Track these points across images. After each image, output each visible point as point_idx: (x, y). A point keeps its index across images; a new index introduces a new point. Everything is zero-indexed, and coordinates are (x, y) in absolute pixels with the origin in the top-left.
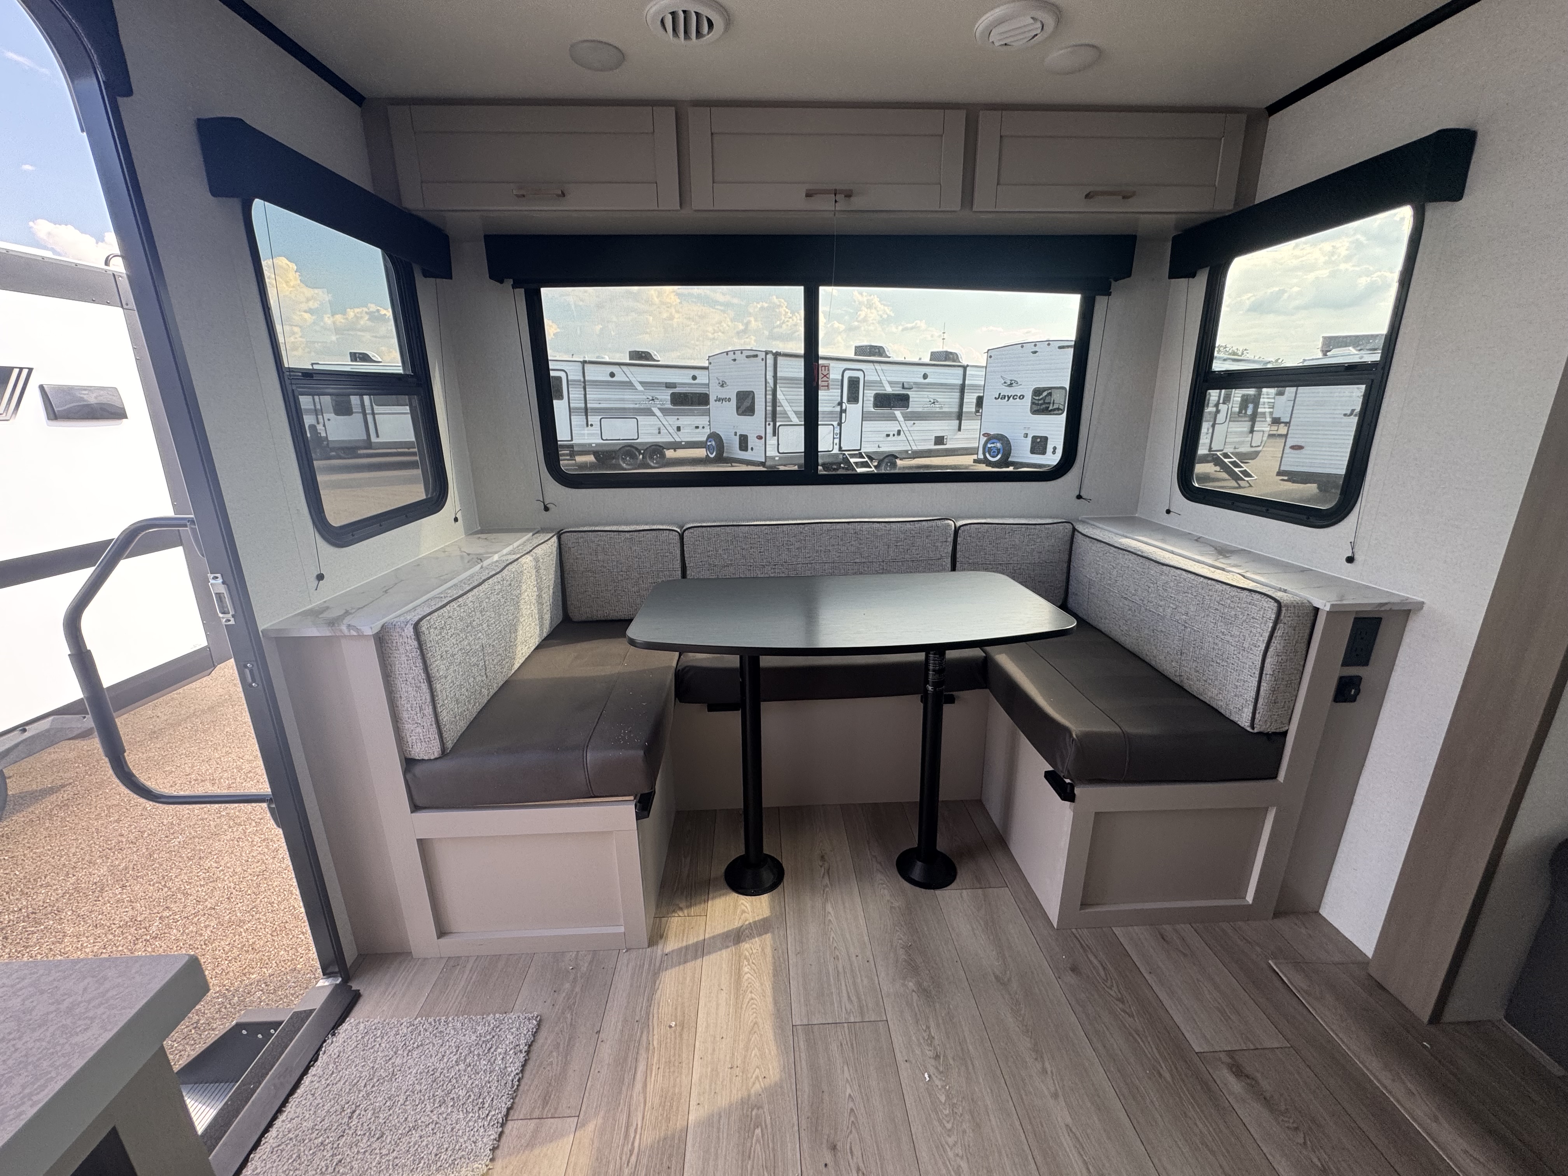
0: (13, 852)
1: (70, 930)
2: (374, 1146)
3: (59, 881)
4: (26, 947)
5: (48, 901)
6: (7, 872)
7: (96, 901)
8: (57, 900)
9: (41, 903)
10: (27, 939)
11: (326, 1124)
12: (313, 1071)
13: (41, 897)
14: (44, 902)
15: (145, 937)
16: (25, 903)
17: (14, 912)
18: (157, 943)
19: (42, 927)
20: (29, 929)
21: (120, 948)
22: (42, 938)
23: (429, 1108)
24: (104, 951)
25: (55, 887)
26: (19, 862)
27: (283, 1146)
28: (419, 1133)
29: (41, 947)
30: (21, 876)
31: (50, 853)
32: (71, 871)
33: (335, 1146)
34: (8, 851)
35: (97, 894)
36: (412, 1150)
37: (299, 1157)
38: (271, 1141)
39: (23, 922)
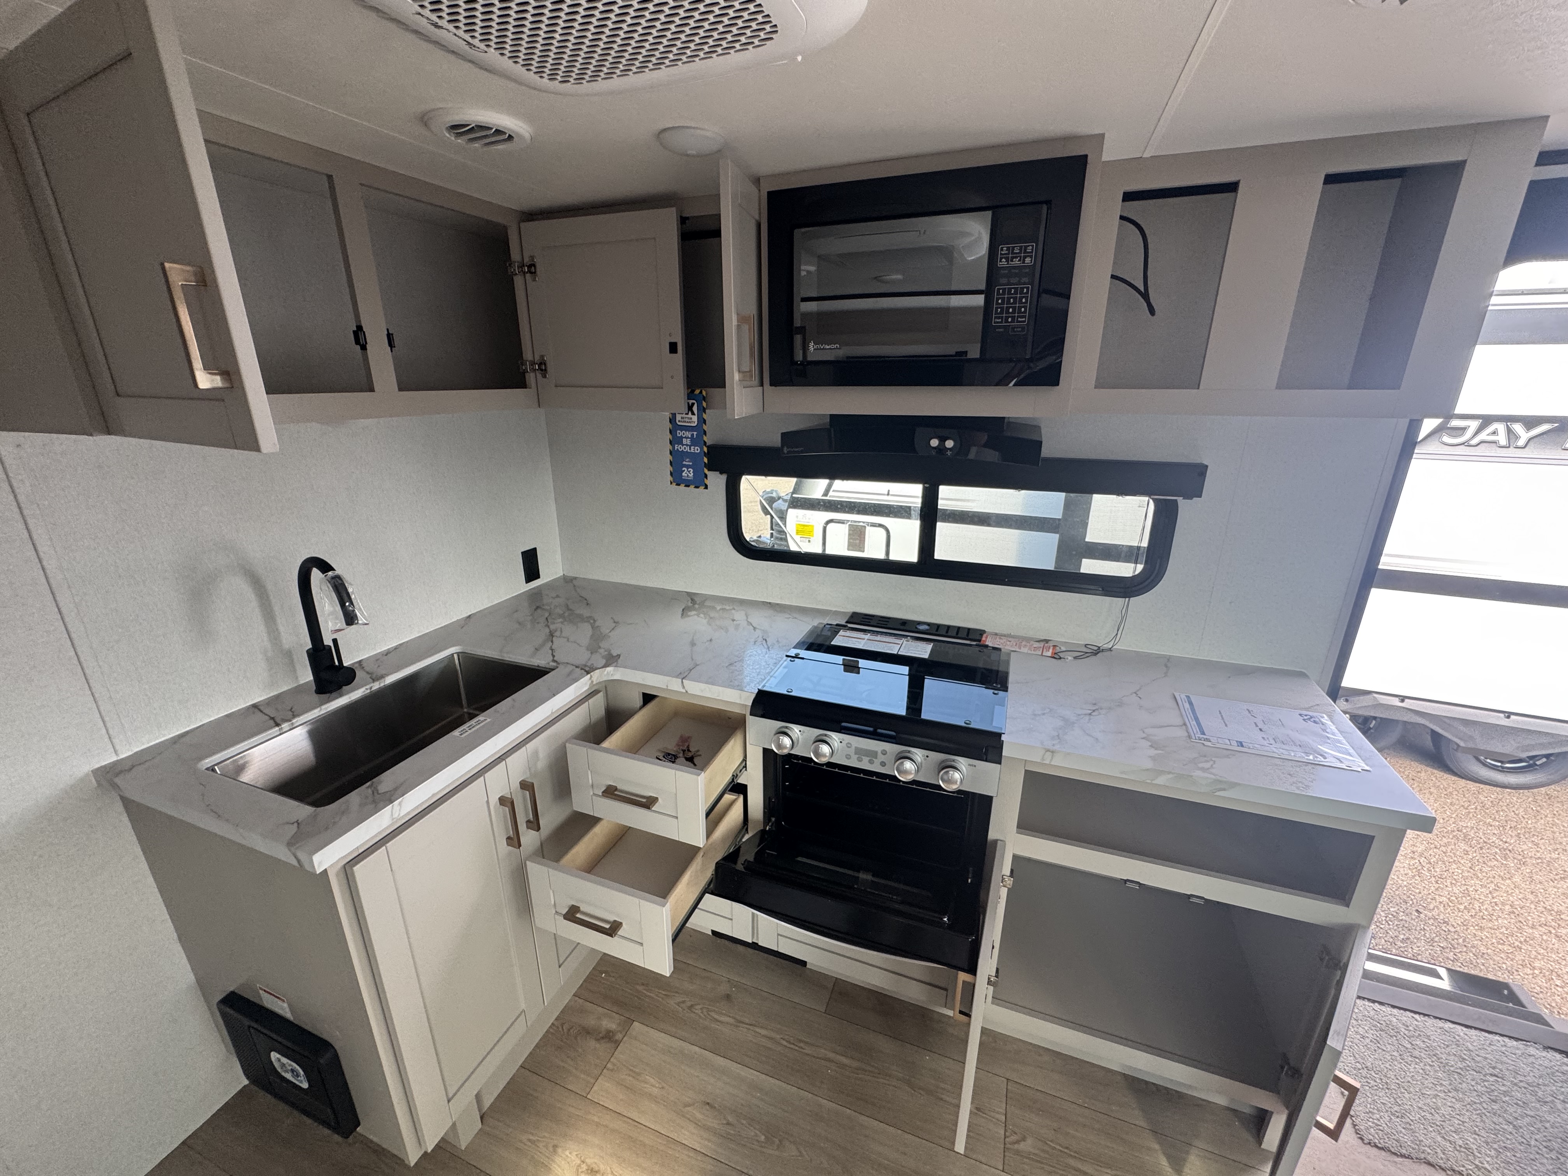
0: (1541, 809)
1: (1517, 879)
2: (1483, 1096)
3: (1546, 849)
4: (1484, 863)
5: (1526, 853)
6: (1525, 816)
7: (1552, 880)
8: (1531, 857)
9: (1520, 850)
10: (1490, 860)
11: (1478, 1059)
12: (1506, 1040)
13: (1525, 847)
14: (1522, 851)
15: (1551, 929)
17: (1501, 840)
18: (1554, 940)
19: (1505, 862)
21: (1529, 918)
22: (1498, 867)
23: (1537, 1137)
24: (1519, 909)
25: (1539, 849)
26: (1538, 818)
27: (1448, 1034)
28: (1514, 1132)
29: (1491, 871)
30: (1530, 826)
31: (1562, 828)
32: (1560, 850)
33: (1468, 1068)
34: (1540, 806)
35: (1557, 877)
36: (1497, 1127)
37: (1448, 1046)
38: (1446, 1026)
39: (1500, 850)
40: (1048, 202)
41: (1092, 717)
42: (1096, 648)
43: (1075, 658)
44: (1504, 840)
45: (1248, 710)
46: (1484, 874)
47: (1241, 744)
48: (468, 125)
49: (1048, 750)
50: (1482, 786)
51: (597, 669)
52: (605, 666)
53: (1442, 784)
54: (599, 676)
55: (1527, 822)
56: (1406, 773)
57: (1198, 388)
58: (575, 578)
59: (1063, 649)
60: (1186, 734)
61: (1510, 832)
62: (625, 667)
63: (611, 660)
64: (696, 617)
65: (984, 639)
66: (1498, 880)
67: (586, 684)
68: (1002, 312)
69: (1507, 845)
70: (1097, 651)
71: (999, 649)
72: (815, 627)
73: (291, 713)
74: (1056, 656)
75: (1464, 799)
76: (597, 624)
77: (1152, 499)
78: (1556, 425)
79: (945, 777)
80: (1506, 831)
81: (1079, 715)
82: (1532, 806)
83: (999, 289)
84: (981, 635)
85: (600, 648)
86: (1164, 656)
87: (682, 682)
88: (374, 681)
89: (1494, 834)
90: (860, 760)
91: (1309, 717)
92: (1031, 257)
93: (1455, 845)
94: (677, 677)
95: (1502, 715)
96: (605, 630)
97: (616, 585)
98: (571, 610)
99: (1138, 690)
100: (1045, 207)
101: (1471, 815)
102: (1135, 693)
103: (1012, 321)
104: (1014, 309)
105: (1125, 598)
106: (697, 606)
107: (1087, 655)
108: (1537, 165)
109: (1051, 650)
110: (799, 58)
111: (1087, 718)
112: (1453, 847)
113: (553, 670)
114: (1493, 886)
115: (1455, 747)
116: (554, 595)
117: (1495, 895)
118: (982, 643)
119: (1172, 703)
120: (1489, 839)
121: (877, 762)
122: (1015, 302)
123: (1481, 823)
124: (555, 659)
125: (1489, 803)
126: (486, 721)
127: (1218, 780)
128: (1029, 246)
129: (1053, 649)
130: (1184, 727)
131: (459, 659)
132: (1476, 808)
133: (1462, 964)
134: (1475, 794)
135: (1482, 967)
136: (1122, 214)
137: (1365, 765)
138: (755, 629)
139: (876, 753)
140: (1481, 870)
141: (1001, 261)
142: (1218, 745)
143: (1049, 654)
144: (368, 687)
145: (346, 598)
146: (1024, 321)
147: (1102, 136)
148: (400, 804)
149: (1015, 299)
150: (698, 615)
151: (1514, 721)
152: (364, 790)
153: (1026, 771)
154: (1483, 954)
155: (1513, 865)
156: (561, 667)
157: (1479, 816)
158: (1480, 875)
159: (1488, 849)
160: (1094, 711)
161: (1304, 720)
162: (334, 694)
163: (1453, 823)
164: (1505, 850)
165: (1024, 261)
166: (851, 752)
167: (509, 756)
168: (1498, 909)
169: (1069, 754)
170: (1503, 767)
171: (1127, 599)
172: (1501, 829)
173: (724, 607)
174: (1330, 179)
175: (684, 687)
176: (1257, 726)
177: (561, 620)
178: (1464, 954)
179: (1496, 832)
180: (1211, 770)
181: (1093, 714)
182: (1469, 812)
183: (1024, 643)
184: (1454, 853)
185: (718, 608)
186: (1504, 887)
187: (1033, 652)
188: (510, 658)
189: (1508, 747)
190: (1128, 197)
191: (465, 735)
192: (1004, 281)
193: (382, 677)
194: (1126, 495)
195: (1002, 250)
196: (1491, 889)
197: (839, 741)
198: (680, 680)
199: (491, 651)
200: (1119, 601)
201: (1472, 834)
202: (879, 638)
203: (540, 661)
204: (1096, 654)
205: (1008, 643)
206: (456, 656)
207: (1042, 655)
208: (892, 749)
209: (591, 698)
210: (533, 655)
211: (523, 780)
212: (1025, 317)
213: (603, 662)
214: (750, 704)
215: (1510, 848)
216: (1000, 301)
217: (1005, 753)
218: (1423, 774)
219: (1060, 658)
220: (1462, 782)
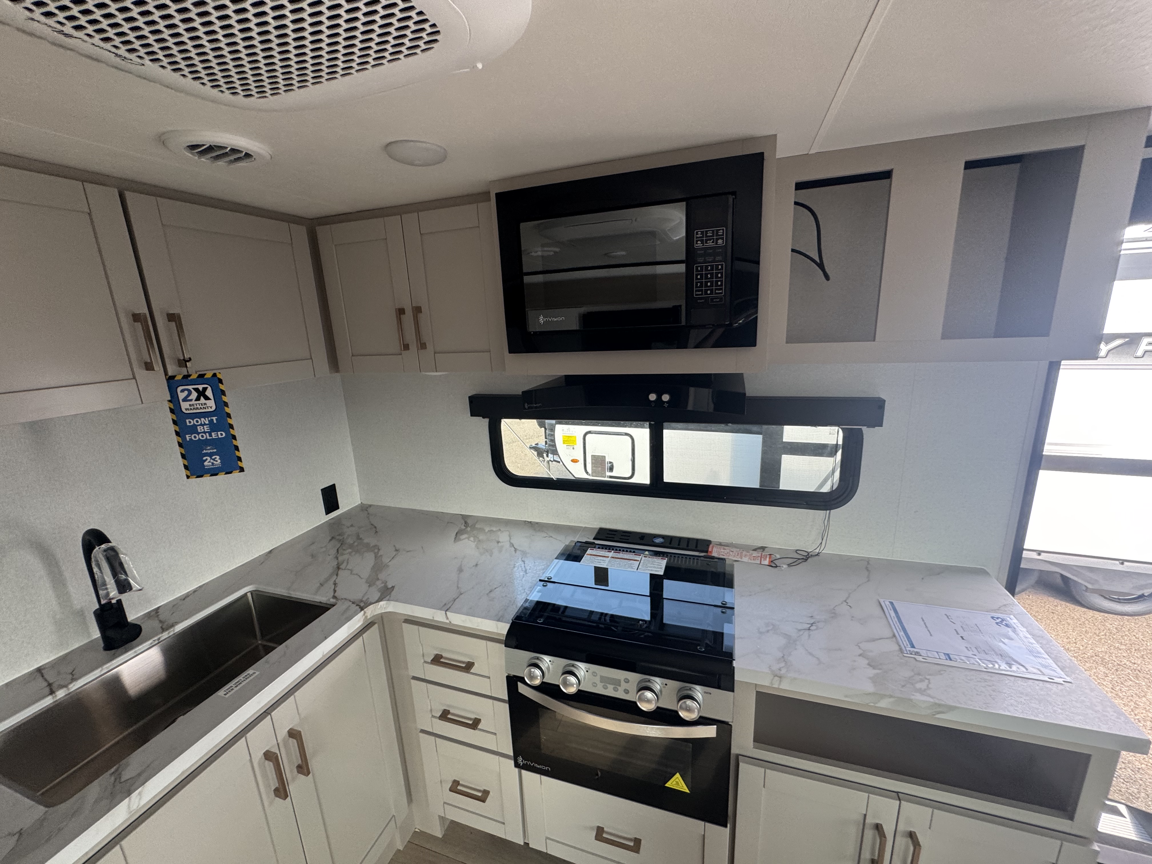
4: (1122, 684)
9: (1147, 670)
10: (1126, 680)
14: (1149, 671)
16: (1139, 662)
17: (1131, 662)
19: (1138, 682)
20: (1131, 677)
29: (1129, 690)
39: (1131, 671)
40: (734, 193)
41: (811, 633)
42: (806, 554)
43: (789, 565)
44: (1133, 661)
45: (946, 615)
46: (1124, 694)
47: (949, 657)
48: (204, 145)
49: (776, 676)
50: (1106, 615)
51: (371, 604)
52: (378, 601)
53: (1075, 615)
54: (372, 611)
55: (1147, 644)
56: (1047, 607)
57: (874, 340)
58: (370, 506)
59: (778, 556)
60: (897, 648)
61: (1135, 654)
62: (397, 601)
63: (386, 593)
64: (467, 540)
65: (710, 550)
66: (1136, 698)
67: (359, 621)
68: (701, 286)
69: (1136, 665)
70: (807, 557)
71: (724, 560)
72: (567, 546)
73: (71, 676)
74: (773, 564)
75: (1095, 628)
76: (381, 553)
77: (842, 429)
78: (1127, 340)
79: (684, 706)
80: (1133, 653)
81: (800, 630)
82: (1147, 630)
83: (697, 267)
84: (708, 546)
85: (378, 579)
86: (862, 559)
87: (446, 614)
88: (163, 630)
89: (1124, 656)
90: (605, 688)
91: (1000, 620)
92: (723, 239)
93: (1096, 669)
94: (441, 609)
95: (1117, 562)
96: (386, 560)
97: (403, 512)
98: (361, 539)
99: (848, 598)
100: (731, 198)
101: (1103, 641)
102: (845, 601)
103: (711, 293)
104: (712, 282)
105: (826, 510)
106: (469, 529)
107: (800, 561)
108: (1146, 147)
109: (768, 559)
110: (480, 66)
111: (807, 632)
112: (1095, 671)
113: (334, 605)
114: (1133, 704)
115: (1084, 588)
116: (349, 524)
117: (1136, 712)
118: (709, 554)
119: (878, 611)
120: (1121, 661)
121: (621, 689)
122: (712, 277)
123: (1112, 648)
124: (336, 594)
125: (1114, 630)
126: (255, 675)
127: (936, 704)
128: (720, 230)
129: (770, 558)
130: (894, 639)
131: (252, 598)
132: (1105, 635)
133: (1124, 779)
134: (1102, 622)
135: (1141, 782)
136: (796, 201)
137: (1066, 677)
138: (516, 550)
139: (620, 681)
140: (1121, 690)
141: (697, 243)
142: (929, 660)
143: (766, 562)
144: (156, 638)
145: (118, 569)
146: (721, 293)
147: (775, 135)
148: (140, 794)
149: (712, 274)
150: (468, 538)
151: (1127, 566)
152: (106, 778)
153: (757, 692)
154: (1139, 769)
155: (1144, 684)
156: (339, 603)
157: (1109, 642)
158: (1121, 695)
159: (1122, 670)
160: (812, 624)
161: (997, 623)
162: (120, 650)
163: (1091, 649)
164: (1135, 670)
165: (717, 242)
166: (597, 680)
167: (274, 710)
168: (1142, 725)
169: (795, 679)
170: (1119, 599)
171: (828, 511)
172: (1128, 652)
173: (492, 528)
174: (970, 165)
175: (447, 618)
176: (958, 634)
177: (350, 550)
178: (1123, 770)
179: (1125, 655)
180: (928, 692)
181: (812, 628)
182: (1101, 639)
183: (744, 553)
184: (1097, 676)
185: (487, 529)
186: (1142, 705)
187: (753, 562)
188: (296, 595)
189: (1126, 587)
190: (800, 186)
191: (230, 694)
192: (700, 260)
193: (172, 626)
194: (819, 426)
195: (697, 234)
196: (1132, 707)
197: (585, 671)
198: (444, 612)
199: (280, 590)
200: (822, 513)
201: (1107, 657)
202: (621, 555)
203: (321, 598)
204: (806, 560)
205: (731, 553)
206: (249, 595)
207: (761, 564)
208: (634, 678)
209: (364, 633)
210: (316, 593)
211: (291, 729)
212: (721, 289)
213: (377, 595)
214: (505, 633)
215: (1139, 668)
216: (699, 277)
217: (737, 677)
218: (1059, 608)
219: (776, 567)
220: (1091, 613)
